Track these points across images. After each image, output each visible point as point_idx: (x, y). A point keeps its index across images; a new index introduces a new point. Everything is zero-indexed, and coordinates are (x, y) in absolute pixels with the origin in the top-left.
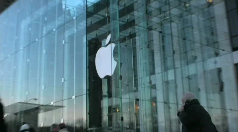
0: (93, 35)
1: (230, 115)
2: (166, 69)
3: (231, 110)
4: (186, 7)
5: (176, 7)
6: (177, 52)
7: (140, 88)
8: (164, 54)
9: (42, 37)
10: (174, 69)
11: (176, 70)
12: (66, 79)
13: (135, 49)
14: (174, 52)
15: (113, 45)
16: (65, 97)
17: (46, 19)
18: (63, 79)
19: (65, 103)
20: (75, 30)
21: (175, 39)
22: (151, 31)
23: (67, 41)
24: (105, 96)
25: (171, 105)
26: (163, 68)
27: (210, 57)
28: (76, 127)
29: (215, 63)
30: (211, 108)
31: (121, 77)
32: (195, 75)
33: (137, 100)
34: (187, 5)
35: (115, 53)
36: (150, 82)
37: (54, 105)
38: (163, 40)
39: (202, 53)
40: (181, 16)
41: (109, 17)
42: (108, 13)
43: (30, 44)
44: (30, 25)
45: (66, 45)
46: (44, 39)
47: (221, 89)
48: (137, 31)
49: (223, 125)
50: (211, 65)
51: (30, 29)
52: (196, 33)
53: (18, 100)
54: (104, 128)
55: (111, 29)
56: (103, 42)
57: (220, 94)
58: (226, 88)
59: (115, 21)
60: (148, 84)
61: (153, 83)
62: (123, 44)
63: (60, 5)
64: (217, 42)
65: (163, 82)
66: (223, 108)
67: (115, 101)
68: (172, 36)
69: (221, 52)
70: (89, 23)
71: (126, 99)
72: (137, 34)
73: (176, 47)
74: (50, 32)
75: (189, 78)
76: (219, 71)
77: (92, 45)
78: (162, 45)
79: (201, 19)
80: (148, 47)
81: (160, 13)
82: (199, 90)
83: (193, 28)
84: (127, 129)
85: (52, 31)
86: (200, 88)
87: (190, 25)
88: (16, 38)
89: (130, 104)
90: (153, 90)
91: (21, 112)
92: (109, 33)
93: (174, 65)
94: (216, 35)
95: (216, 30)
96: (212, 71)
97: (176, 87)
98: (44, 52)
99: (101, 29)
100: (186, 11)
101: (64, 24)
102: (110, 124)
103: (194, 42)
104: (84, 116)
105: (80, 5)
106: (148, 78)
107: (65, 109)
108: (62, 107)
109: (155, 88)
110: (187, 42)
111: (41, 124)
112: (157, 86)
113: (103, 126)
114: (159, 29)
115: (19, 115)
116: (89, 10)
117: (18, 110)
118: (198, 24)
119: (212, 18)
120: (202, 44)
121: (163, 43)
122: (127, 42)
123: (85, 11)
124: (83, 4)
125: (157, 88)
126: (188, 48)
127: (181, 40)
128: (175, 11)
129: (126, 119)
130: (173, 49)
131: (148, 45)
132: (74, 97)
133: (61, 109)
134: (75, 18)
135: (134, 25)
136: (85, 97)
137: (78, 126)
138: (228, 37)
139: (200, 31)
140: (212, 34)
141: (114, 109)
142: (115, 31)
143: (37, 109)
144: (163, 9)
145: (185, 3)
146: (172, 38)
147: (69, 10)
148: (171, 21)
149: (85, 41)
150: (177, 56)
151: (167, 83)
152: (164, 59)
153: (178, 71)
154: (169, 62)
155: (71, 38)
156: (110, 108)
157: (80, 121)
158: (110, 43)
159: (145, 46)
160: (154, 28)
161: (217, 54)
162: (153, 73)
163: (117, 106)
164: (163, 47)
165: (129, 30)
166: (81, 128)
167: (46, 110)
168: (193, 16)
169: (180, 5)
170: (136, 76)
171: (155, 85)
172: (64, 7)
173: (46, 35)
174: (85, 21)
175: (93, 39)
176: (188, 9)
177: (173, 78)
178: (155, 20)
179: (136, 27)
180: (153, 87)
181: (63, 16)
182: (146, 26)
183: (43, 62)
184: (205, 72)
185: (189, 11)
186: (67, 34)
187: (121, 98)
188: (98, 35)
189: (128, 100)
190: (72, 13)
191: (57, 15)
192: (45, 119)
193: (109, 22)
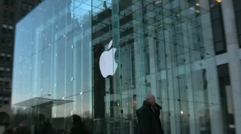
0: (98, 40)
1: (211, 108)
2: (159, 70)
3: (212, 104)
4: (177, 17)
5: (168, 17)
6: (169, 56)
7: (137, 86)
8: (158, 57)
9: (54, 43)
10: (166, 69)
11: (168, 71)
12: (75, 78)
13: (133, 52)
14: (166, 56)
15: (115, 49)
16: (74, 93)
17: (57, 27)
18: (72, 78)
19: (74, 98)
20: (82, 36)
21: (168, 45)
22: (147, 38)
23: (75, 46)
24: (108, 93)
25: (162, 100)
26: (157, 68)
27: (196, 60)
28: (83, 118)
29: (201, 65)
30: (196, 102)
31: (121, 77)
32: (184, 75)
33: (135, 96)
34: (178, 15)
35: (116, 56)
36: (146, 81)
37: (65, 100)
38: (157, 45)
39: (190, 56)
40: (173, 25)
41: (111, 25)
42: (110, 22)
43: (44, 49)
44: (44, 32)
45: (75, 49)
46: (55, 44)
47: (205, 87)
48: (134, 37)
49: (206, 116)
50: (197, 66)
51: (44, 36)
52: (185, 38)
53: (35, 96)
54: (107, 119)
55: (113, 35)
56: (106, 46)
57: (204, 91)
58: (209, 86)
59: (116, 29)
60: (144, 83)
61: (148, 82)
62: (123, 49)
63: (69, 14)
64: (202, 47)
65: (156, 81)
66: (206, 103)
67: (116, 97)
68: (165, 42)
69: (206, 56)
70: (94, 30)
71: (125, 95)
72: (135, 40)
73: (168, 51)
74: (61, 38)
75: (178, 77)
76: (204, 71)
77: (97, 50)
78: (156, 49)
79: (190, 27)
80: (145, 51)
81: (155, 22)
82: (187, 87)
83: (182, 35)
84: (126, 120)
85: (63, 37)
86: (188, 85)
87: (180, 32)
88: (32, 43)
89: (129, 99)
90: (148, 88)
91: (37, 106)
92: (111, 39)
93: (166, 67)
94: (203, 41)
95: (202, 36)
96: (198, 71)
97: (168, 85)
98: (56, 55)
99: (105, 35)
100: (177, 20)
101: (73, 31)
102: (112, 115)
103: (183, 47)
104: (90, 109)
105: (86, 15)
106: (144, 77)
107: (74, 103)
108: (72, 101)
109: (150, 86)
110: (178, 47)
111: (55, 115)
112: (151, 84)
113: (106, 117)
114: (154, 36)
115: (36, 109)
116: (94, 19)
117: (35, 104)
118: (187, 31)
119: (199, 26)
120: (190, 49)
121: (157, 47)
122: (127, 46)
123: (91, 20)
124: (88, 14)
125: (151, 86)
126: (179, 53)
127: (172, 45)
128: (167, 20)
129: (125, 112)
130: (165, 52)
131: (145, 49)
132: (81, 93)
133: (71, 103)
134: (82, 26)
135: (133, 32)
136: (90, 93)
137: (85, 117)
138: (212, 43)
139: (189, 38)
140: (199, 40)
141: (116, 103)
142: (116, 37)
143: (50, 103)
144: (157, 19)
145: (176, 13)
146: (165, 44)
147: (77, 19)
148: (164, 29)
149: (90, 46)
150: (168, 59)
151: (160, 81)
152: (158, 62)
153: (170, 71)
154: (162, 65)
155: (79, 43)
156: (112, 103)
157: (87, 113)
158: (112, 47)
159: (141, 50)
160: (149, 35)
161: (202, 58)
162: (148, 73)
163: (118, 101)
164: (157, 52)
165: (129, 37)
166: (88, 119)
167: (58, 104)
168: (183, 24)
169: (172, 15)
170: (133, 76)
171: (150, 83)
172: (72, 16)
173: (57, 41)
174: (91, 29)
175: (97, 44)
176: (179, 18)
177: (165, 77)
178: (150, 28)
179: (134, 34)
180: (148, 85)
181: (72, 24)
182: (143, 33)
183: (55, 64)
184: (192, 72)
185: (180, 20)
186: (75, 40)
187: (121, 94)
188: (102, 41)
189: (127, 96)
190: (79, 21)
191: (66, 23)
192: (57, 112)
193: (111, 30)
